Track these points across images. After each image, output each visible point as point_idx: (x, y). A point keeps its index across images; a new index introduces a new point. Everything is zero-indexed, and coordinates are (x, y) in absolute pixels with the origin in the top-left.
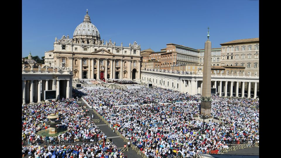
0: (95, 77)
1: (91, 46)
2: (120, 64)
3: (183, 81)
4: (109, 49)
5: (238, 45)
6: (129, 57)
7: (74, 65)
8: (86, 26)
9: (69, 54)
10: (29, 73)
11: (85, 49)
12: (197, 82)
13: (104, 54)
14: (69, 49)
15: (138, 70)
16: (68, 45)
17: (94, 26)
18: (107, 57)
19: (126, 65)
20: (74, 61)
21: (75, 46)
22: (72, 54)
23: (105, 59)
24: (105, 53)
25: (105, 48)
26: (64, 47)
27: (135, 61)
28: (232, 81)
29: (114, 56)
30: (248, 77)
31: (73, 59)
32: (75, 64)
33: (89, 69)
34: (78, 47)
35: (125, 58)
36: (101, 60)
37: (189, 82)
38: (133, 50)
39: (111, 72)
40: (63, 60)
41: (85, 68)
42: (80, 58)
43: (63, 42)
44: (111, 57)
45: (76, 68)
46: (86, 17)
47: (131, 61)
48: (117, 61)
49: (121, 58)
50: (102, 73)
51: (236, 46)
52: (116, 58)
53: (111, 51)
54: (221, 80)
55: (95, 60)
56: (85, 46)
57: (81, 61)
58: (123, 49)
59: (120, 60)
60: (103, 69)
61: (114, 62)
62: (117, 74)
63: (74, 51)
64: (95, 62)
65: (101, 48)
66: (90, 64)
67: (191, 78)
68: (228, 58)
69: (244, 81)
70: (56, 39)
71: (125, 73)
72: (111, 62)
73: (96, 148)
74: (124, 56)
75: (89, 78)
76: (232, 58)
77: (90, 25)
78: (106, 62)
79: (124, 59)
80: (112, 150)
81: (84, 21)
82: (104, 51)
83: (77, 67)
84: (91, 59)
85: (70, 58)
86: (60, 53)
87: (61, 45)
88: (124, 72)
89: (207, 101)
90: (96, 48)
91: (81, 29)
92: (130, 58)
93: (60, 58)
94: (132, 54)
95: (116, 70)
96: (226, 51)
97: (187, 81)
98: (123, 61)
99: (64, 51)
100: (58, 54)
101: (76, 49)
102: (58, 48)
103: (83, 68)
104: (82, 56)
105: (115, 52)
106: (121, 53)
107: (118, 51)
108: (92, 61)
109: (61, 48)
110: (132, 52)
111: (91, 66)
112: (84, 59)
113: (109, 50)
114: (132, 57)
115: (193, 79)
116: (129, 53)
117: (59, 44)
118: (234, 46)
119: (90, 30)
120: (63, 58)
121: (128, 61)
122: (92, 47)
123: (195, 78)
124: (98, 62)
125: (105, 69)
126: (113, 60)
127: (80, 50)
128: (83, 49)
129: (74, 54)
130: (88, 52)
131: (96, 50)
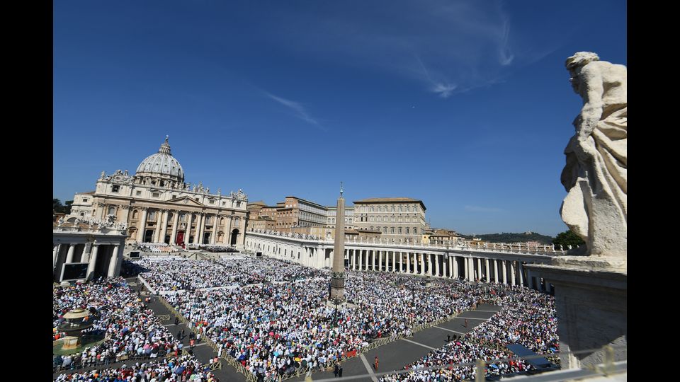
0: (167, 240)
1: (167, 190)
2: (214, 221)
3: (306, 248)
4: (197, 196)
5: (373, 205)
6: (228, 210)
7: (131, 219)
8: (163, 159)
9: (124, 201)
11: (156, 195)
12: (324, 250)
13: (188, 204)
14: (125, 192)
15: (242, 231)
16: (124, 187)
17: (175, 160)
18: (193, 210)
19: (222, 223)
20: (132, 213)
21: (136, 189)
22: (129, 202)
23: (188, 212)
24: (190, 203)
25: (191, 196)
26: (116, 188)
27: (237, 218)
29: (204, 208)
31: (130, 209)
32: (133, 217)
33: (157, 227)
34: (143, 190)
35: (223, 212)
36: (182, 213)
37: (315, 250)
38: (235, 201)
39: (197, 232)
40: (109, 209)
41: (151, 224)
42: (143, 209)
43: (116, 181)
44: (200, 210)
45: (133, 224)
46: (164, 146)
47: (232, 218)
48: (208, 216)
49: (216, 212)
50: (180, 234)
52: (207, 211)
53: (201, 201)
54: (355, 248)
55: (171, 213)
57: (144, 213)
58: (221, 198)
59: (214, 215)
60: (184, 227)
61: (204, 218)
62: (207, 235)
63: (134, 196)
64: (170, 215)
65: (183, 195)
66: (161, 219)
67: (317, 244)
68: (362, 220)
70: (102, 175)
71: (219, 235)
72: (199, 217)
73: (161, 370)
74: (220, 210)
75: (156, 241)
76: (366, 220)
77: (170, 158)
78: (190, 216)
79: (220, 213)
80: (193, 371)
81: (159, 152)
82: (188, 199)
83: (135, 222)
84: (163, 211)
85: (124, 207)
86: (108, 197)
87: (111, 185)
88: (219, 233)
89: (340, 277)
90: (174, 193)
91: (152, 163)
92: (230, 213)
93: (105, 205)
94: (235, 207)
95: (206, 230)
96: (360, 210)
97: (312, 249)
98: (219, 216)
99: (115, 194)
100: (103, 199)
101: (139, 192)
102: (104, 189)
103: (147, 225)
104: (148, 205)
105: (206, 202)
106: (217, 204)
107: (212, 202)
108: (166, 215)
109: (110, 189)
110: (235, 204)
111: (161, 222)
112: (150, 211)
113: (197, 199)
114: (233, 211)
115: (320, 246)
116: (229, 205)
117: (108, 183)
118: (368, 205)
119: (169, 166)
120: (111, 207)
121: (227, 216)
122: (168, 193)
123: (323, 244)
124: (176, 215)
125: (186, 228)
126: (202, 215)
127: (146, 194)
128: (151, 195)
129: (133, 201)
130: (160, 200)
131: (174, 196)
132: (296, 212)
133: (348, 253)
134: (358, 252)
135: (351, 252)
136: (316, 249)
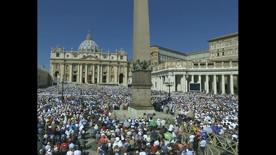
0: (83, 82)
1: (80, 53)
2: (108, 69)
3: (160, 77)
4: (96, 55)
5: (230, 39)
6: (115, 62)
7: (66, 70)
9: (61, 61)
11: (75, 56)
12: (174, 76)
13: (92, 60)
14: (62, 56)
15: (125, 75)
16: (61, 54)
17: (93, 42)
18: (94, 63)
19: (113, 70)
20: (66, 67)
21: (67, 54)
23: (92, 64)
24: (93, 59)
25: (93, 55)
26: (58, 55)
27: (121, 66)
29: (101, 61)
31: (65, 64)
32: (67, 69)
33: (78, 73)
34: (70, 54)
35: (112, 63)
36: (89, 65)
38: (119, 56)
39: (98, 76)
40: (56, 66)
41: (75, 72)
42: (70, 64)
43: (57, 51)
44: (98, 63)
45: (67, 72)
46: (88, 36)
47: (118, 66)
48: (104, 66)
49: (108, 63)
50: (90, 77)
52: (103, 63)
53: (99, 57)
55: (84, 65)
57: (71, 66)
58: (110, 55)
59: (107, 65)
60: (91, 73)
61: (101, 67)
62: (104, 78)
63: (66, 58)
64: (83, 68)
65: (89, 54)
66: (79, 68)
70: (52, 49)
71: (112, 78)
72: (99, 67)
74: (110, 62)
75: (78, 81)
78: (94, 67)
79: (111, 64)
81: (87, 39)
82: (92, 57)
83: (68, 71)
84: (80, 65)
85: (62, 64)
86: (55, 59)
87: (56, 53)
88: (111, 76)
90: (84, 54)
92: (116, 63)
93: (54, 64)
94: (119, 60)
95: (103, 74)
96: (215, 47)
97: (164, 77)
98: (110, 66)
99: (58, 58)
100: (53, 61)
101: (68, 56)
102: (53, 56)
103: (73, 73)
104: (72, 62)
105: (102, 58)
106: (108, 59)
107: (105, 57)
108: (81, 66)
109: (55, 55)
110: (119, 58)
111: (80, 71)
112: (74, 65)
113: (97, 56)
114: (119, 62)
115: (170, 73)
116: (115, 58)
117: (54, 52)
119: (90, 45)
120: (57, 64)
121: (115, 66)
122: (81, 54)
123: (172, 71)
124: (86, 67)
125: (92, 74)
126: (100, 66)
127: (71, 56)
128: (73, 56)
129: (65, 60)
130: (78, 58)
131: (84, 56)
132: (156, 55)
133: (200, 78)
134: (211, 77)
135: (203, 77)
136: (167, 76)
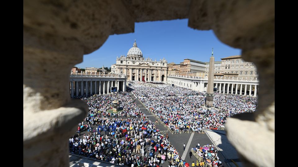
0: (139, 80)
1: (137, 61)
2: (154, 72)
3: (194, 83)
4: (148, 62)
5: (234, 60)
7: (127, 72)
8: (135, 49)
9: (125, 66)
10: (103, 77)
11: (134, 63)
12: (204, 84)
13: (145, 66)
14: (124, 63)
15: (165, 76)
16: (124, 61)
17: (139, 49)
18: (147, 68)
19: (158, 73)
21: (128, 62)
23: (145, 69)
24: (145, 65)
25: (145, 62)
26: (122, 62)
27: (163, 70)
28: (229, 83)
29: (151, 67)
30: (240, 81)
31: (127, 69)
33: (135, 75)
34: (130, 62)
35: (158, 68)
36: (143, 69)
37: (198, 83)
38: (162, 63)
39: (149, 76)
40: (121, 70)
41: (134, 74)
42: (130, 68)
43: (121, 59)
44: (149, 68)
46: (134, 44)
47: (161, 70)
48: (152, 70)
49: (155, 68)
50: (143, 77)
51: (232, 60)
52: (152, 68)
54: (221, 83)
55: (139, 69)
56: (134, 61)
57: (131, 70)
58: (156, 62)
59: (154, 69)
60: (144, 75)
61: (151, 71)
62: (152, 78)
63: (127, 64)
64: (139, 71)
65: (143, 62)
66: (136, 72)
67: (200, 81)
68: (226, 68)
69: (237, 83)
70: (117, 58)
71: (157, 78)
72: (149, 71)
74: (156, 67)
75: (136, 80)
76: (229, 68)
77: (137, 48)
78: (146, 70)
79: (157, 69)
80: (149, 124)
81: (133, 47)
83: (129, 73)
84: (137, 69)
85: (125, 68)
86: (120, 65)
88: (157, 76)
89: (211, 96)
90: (140, 62)
91: (131, 51)
92: (160, 68)
93: (119, 68)
94: (162, 66)
95: (152, 75)
96: (225, 63)
97: (197, 83)
98: (156, 70)
99: (122, 64)
100: (118, 66)
101: (129, 63)
102: (119, 63)
103: (132, 74)
104: (132, 67)
105: (151, 65)
106: (155, 65)
107: (153, 64)
108: (138, 70)
109: (120, 62)
112: (133, 69)
113: (148, 64)
114: (162, 68)
115: (201, 82)
116: (160, 65)
117: (119, 60)
118: (230, 60)
119: (137, 51)
120: (121, 68)
121: (159, 70)
123: (203, 81)
124: (141, 70)
126: (150, 70)
127: (131, 63)
129: (127, 66)
130: (135, 65)
131: (140, 63)
132: (189, 66)
133: (217, 84)
135: (219, 85)
